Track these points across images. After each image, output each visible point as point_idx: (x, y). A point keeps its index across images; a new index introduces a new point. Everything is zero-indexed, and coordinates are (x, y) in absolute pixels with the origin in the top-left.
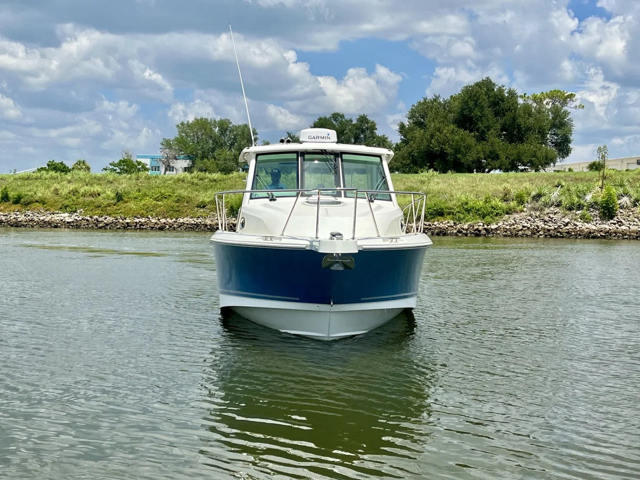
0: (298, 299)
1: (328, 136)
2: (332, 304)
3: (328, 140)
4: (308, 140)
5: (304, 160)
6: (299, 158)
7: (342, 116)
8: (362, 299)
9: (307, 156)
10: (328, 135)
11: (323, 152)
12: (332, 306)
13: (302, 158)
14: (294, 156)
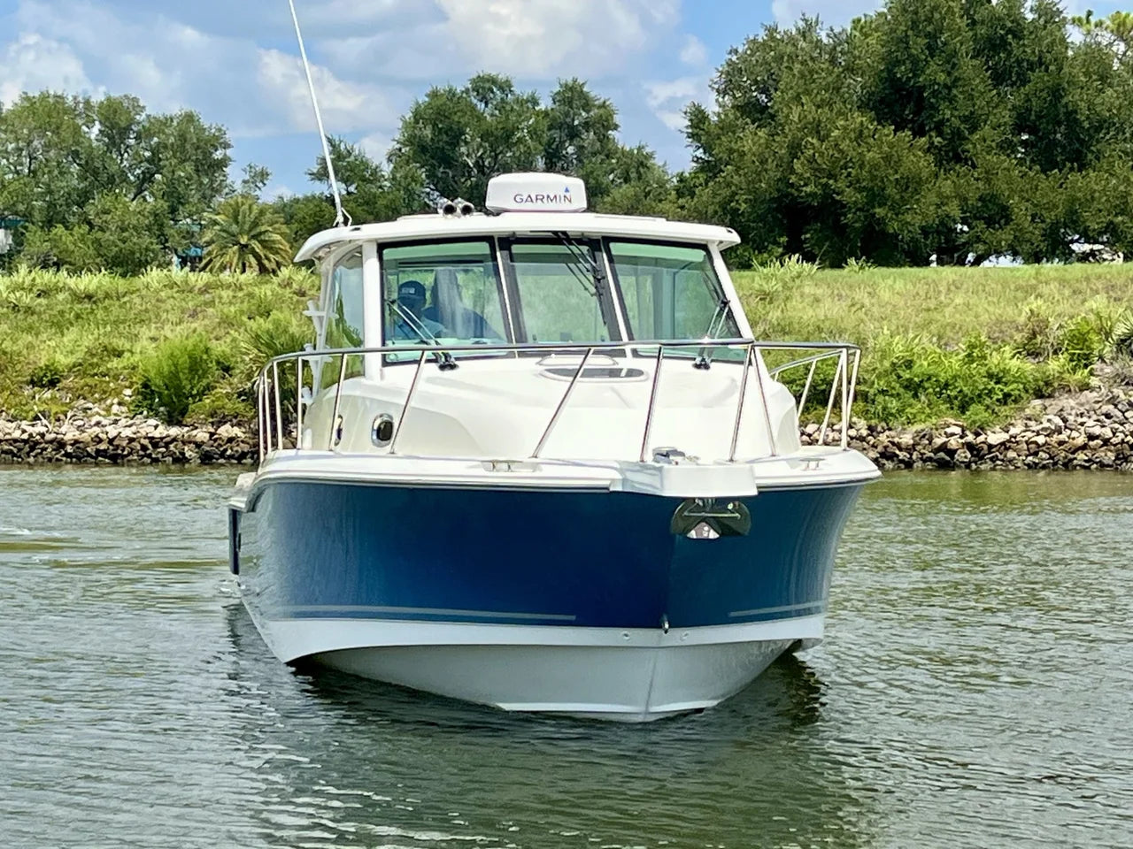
0: (573, 618)
1: (568, 195)
2: (667, 626)
3: (566, 206)
4: (511, 205)
5: (512, 258)
6: (498, 254)
7: (505, 87)
8: (733, 614)
9: (516, 249)
10: (567, 190)
11: (559, 238)
12: (666, 632)
13: (506, 252)
14: (483, 248)
